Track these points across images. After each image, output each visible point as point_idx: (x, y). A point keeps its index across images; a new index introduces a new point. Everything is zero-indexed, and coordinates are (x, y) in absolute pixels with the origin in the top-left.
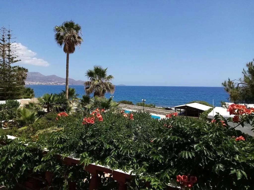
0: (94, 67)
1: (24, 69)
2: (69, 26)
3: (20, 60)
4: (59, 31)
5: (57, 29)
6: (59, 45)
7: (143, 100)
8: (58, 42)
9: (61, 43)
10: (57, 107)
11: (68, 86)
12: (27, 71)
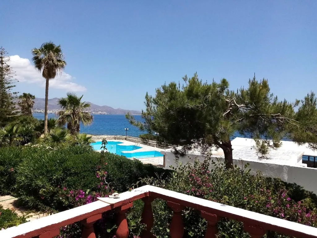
0: (68, 95)
1: (31, 96)
2: (49, 47)
3: (15, 86)
4: (36, 54)
5: (34, 52)
6: (37, 69)
7: (125, 129)
8: (37, 67)
9: (39, 67)
10: (18, 140)
11: (47, 117)
12: (33, 97)
